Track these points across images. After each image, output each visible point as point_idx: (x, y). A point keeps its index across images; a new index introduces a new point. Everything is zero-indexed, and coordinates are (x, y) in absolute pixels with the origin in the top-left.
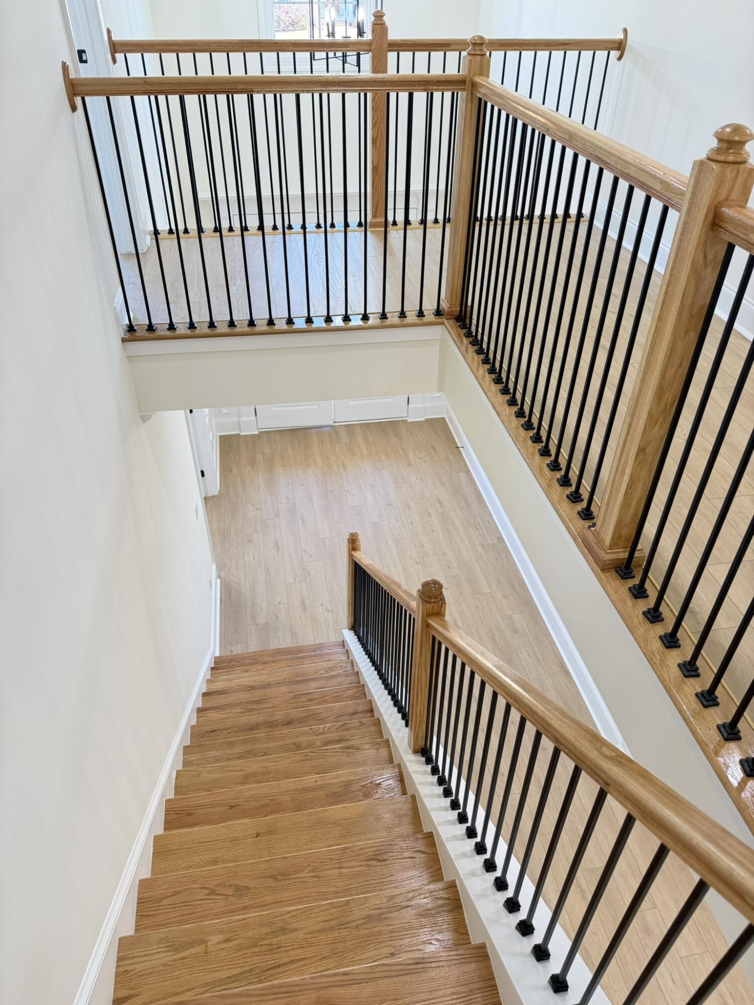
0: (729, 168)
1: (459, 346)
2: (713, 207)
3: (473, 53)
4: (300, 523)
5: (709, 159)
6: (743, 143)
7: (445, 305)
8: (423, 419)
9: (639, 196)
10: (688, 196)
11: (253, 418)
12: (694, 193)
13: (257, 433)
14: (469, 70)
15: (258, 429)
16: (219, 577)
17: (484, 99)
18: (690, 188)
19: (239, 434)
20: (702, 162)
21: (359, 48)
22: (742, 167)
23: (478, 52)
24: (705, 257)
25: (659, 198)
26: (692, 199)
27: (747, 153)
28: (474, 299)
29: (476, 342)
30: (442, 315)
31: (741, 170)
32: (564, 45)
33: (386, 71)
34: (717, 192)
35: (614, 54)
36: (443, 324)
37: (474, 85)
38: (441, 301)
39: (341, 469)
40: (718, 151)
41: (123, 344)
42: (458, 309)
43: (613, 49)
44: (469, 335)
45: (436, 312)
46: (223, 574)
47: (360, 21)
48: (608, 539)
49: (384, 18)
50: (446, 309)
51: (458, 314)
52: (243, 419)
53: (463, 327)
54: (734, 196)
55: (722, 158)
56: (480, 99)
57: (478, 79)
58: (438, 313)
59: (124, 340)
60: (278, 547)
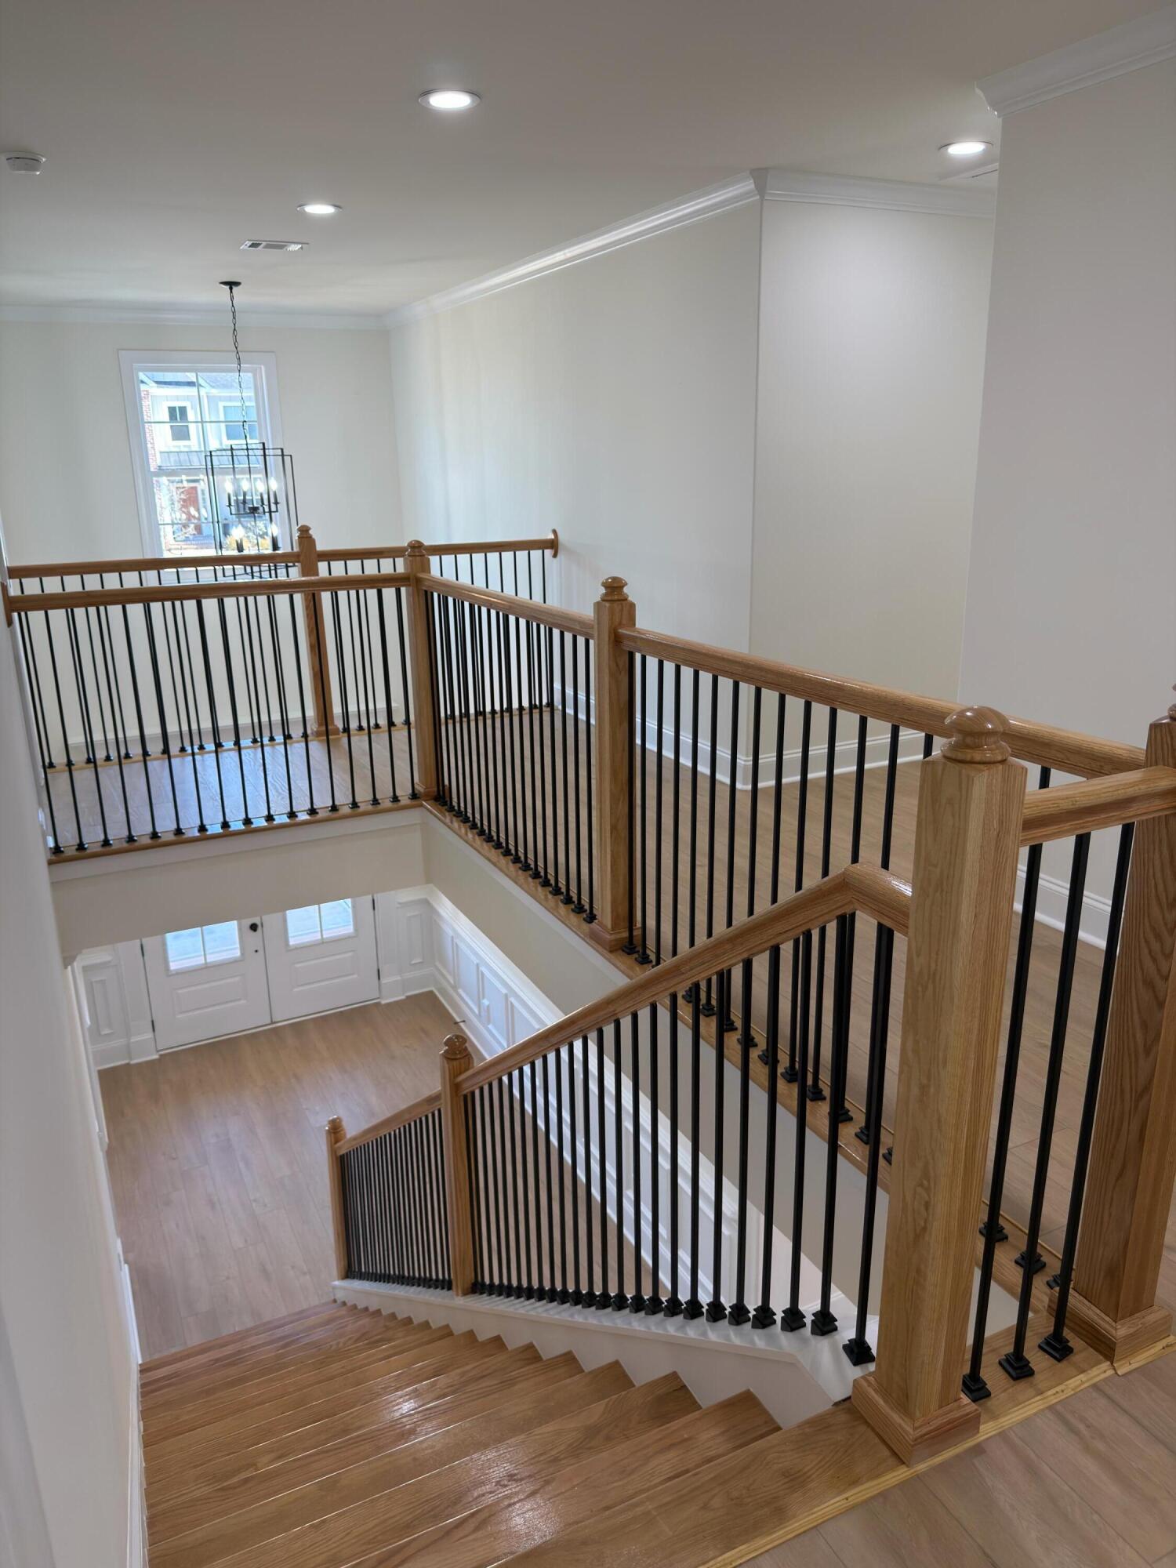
0: (615, 605)
1: (443, 818)
2: (612, 631)
3: (413, 554)
4: (242, 1165)
5: (603, 600)
6: (623, 587)
7: (419, 788)
8: (403, 997)
9: (568, 637)
10: (596, 627)
11: (150, 1035)
12: (599, 624)
13: (156, 1057)
14: (412, 568)
15: (158, 1051)
16: (126, 1262)
17: (429, 590)
18: (596, 621)
19: (128, 1064)
20: (598, 603)
21: (288, 559)
22: (624, 603)
23: (417, 554)
24: (617, 665)
25: (581, 635)
26: (598, 627)
27: (626, 594)
28: (451, 779)
29: (462, 816)
30: (419, 798)
31: (624, 605)
32: (500, 547)
33: (318, 575)
34: (611, 619)
35: (548, 553)
36: (422, 805)
37: (418, 581)
38: (416, 786)
39: (293, 1080)
40: (606, 594)
41: (49, 868)
42: (435, 789)
43: (547, 548)
44: (451, 809)
45: (412, 796)
46: (131, 1256)
47: (274, 535)
48: (608, 923)
49: (311, 532)
50: (422, 790)
51: (436, 794)
52: (133, 1040)
53: (444, 804)
54: (624, 622)
55: (609, 598)
56: (426, 592)
57: (422, 575)
58: (414, 796)
59: (50, 863)
60: (212, 1204)
